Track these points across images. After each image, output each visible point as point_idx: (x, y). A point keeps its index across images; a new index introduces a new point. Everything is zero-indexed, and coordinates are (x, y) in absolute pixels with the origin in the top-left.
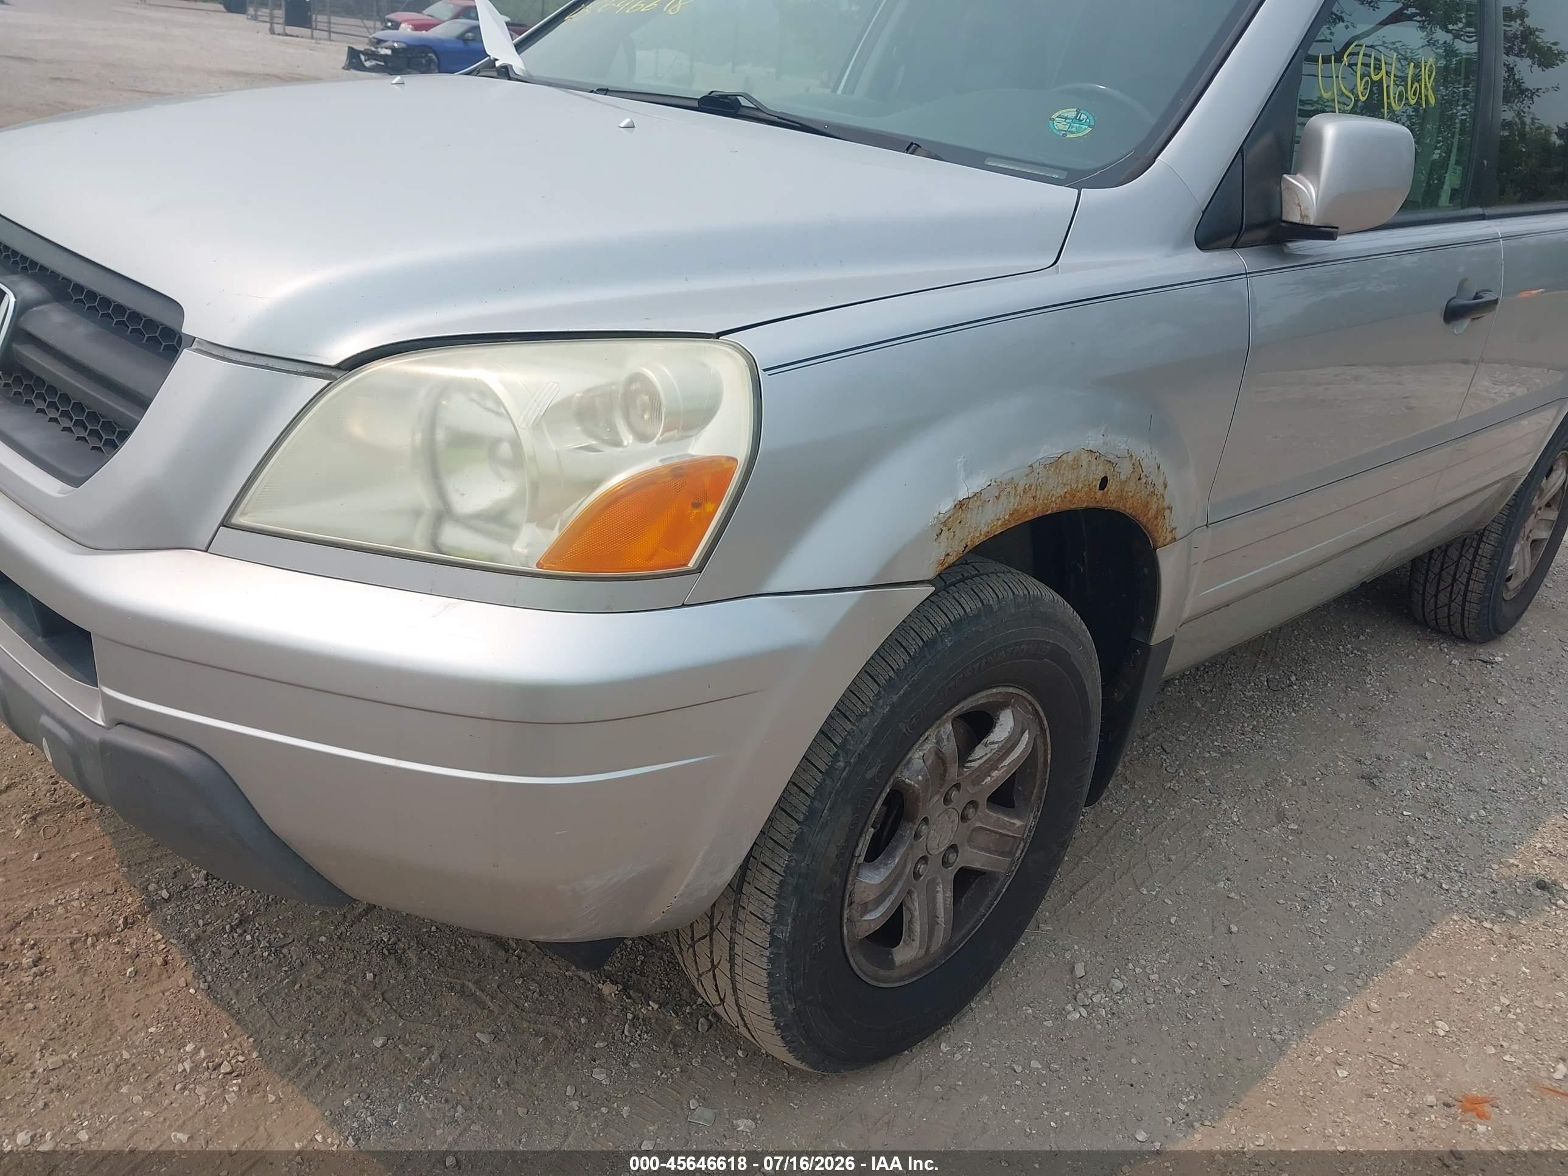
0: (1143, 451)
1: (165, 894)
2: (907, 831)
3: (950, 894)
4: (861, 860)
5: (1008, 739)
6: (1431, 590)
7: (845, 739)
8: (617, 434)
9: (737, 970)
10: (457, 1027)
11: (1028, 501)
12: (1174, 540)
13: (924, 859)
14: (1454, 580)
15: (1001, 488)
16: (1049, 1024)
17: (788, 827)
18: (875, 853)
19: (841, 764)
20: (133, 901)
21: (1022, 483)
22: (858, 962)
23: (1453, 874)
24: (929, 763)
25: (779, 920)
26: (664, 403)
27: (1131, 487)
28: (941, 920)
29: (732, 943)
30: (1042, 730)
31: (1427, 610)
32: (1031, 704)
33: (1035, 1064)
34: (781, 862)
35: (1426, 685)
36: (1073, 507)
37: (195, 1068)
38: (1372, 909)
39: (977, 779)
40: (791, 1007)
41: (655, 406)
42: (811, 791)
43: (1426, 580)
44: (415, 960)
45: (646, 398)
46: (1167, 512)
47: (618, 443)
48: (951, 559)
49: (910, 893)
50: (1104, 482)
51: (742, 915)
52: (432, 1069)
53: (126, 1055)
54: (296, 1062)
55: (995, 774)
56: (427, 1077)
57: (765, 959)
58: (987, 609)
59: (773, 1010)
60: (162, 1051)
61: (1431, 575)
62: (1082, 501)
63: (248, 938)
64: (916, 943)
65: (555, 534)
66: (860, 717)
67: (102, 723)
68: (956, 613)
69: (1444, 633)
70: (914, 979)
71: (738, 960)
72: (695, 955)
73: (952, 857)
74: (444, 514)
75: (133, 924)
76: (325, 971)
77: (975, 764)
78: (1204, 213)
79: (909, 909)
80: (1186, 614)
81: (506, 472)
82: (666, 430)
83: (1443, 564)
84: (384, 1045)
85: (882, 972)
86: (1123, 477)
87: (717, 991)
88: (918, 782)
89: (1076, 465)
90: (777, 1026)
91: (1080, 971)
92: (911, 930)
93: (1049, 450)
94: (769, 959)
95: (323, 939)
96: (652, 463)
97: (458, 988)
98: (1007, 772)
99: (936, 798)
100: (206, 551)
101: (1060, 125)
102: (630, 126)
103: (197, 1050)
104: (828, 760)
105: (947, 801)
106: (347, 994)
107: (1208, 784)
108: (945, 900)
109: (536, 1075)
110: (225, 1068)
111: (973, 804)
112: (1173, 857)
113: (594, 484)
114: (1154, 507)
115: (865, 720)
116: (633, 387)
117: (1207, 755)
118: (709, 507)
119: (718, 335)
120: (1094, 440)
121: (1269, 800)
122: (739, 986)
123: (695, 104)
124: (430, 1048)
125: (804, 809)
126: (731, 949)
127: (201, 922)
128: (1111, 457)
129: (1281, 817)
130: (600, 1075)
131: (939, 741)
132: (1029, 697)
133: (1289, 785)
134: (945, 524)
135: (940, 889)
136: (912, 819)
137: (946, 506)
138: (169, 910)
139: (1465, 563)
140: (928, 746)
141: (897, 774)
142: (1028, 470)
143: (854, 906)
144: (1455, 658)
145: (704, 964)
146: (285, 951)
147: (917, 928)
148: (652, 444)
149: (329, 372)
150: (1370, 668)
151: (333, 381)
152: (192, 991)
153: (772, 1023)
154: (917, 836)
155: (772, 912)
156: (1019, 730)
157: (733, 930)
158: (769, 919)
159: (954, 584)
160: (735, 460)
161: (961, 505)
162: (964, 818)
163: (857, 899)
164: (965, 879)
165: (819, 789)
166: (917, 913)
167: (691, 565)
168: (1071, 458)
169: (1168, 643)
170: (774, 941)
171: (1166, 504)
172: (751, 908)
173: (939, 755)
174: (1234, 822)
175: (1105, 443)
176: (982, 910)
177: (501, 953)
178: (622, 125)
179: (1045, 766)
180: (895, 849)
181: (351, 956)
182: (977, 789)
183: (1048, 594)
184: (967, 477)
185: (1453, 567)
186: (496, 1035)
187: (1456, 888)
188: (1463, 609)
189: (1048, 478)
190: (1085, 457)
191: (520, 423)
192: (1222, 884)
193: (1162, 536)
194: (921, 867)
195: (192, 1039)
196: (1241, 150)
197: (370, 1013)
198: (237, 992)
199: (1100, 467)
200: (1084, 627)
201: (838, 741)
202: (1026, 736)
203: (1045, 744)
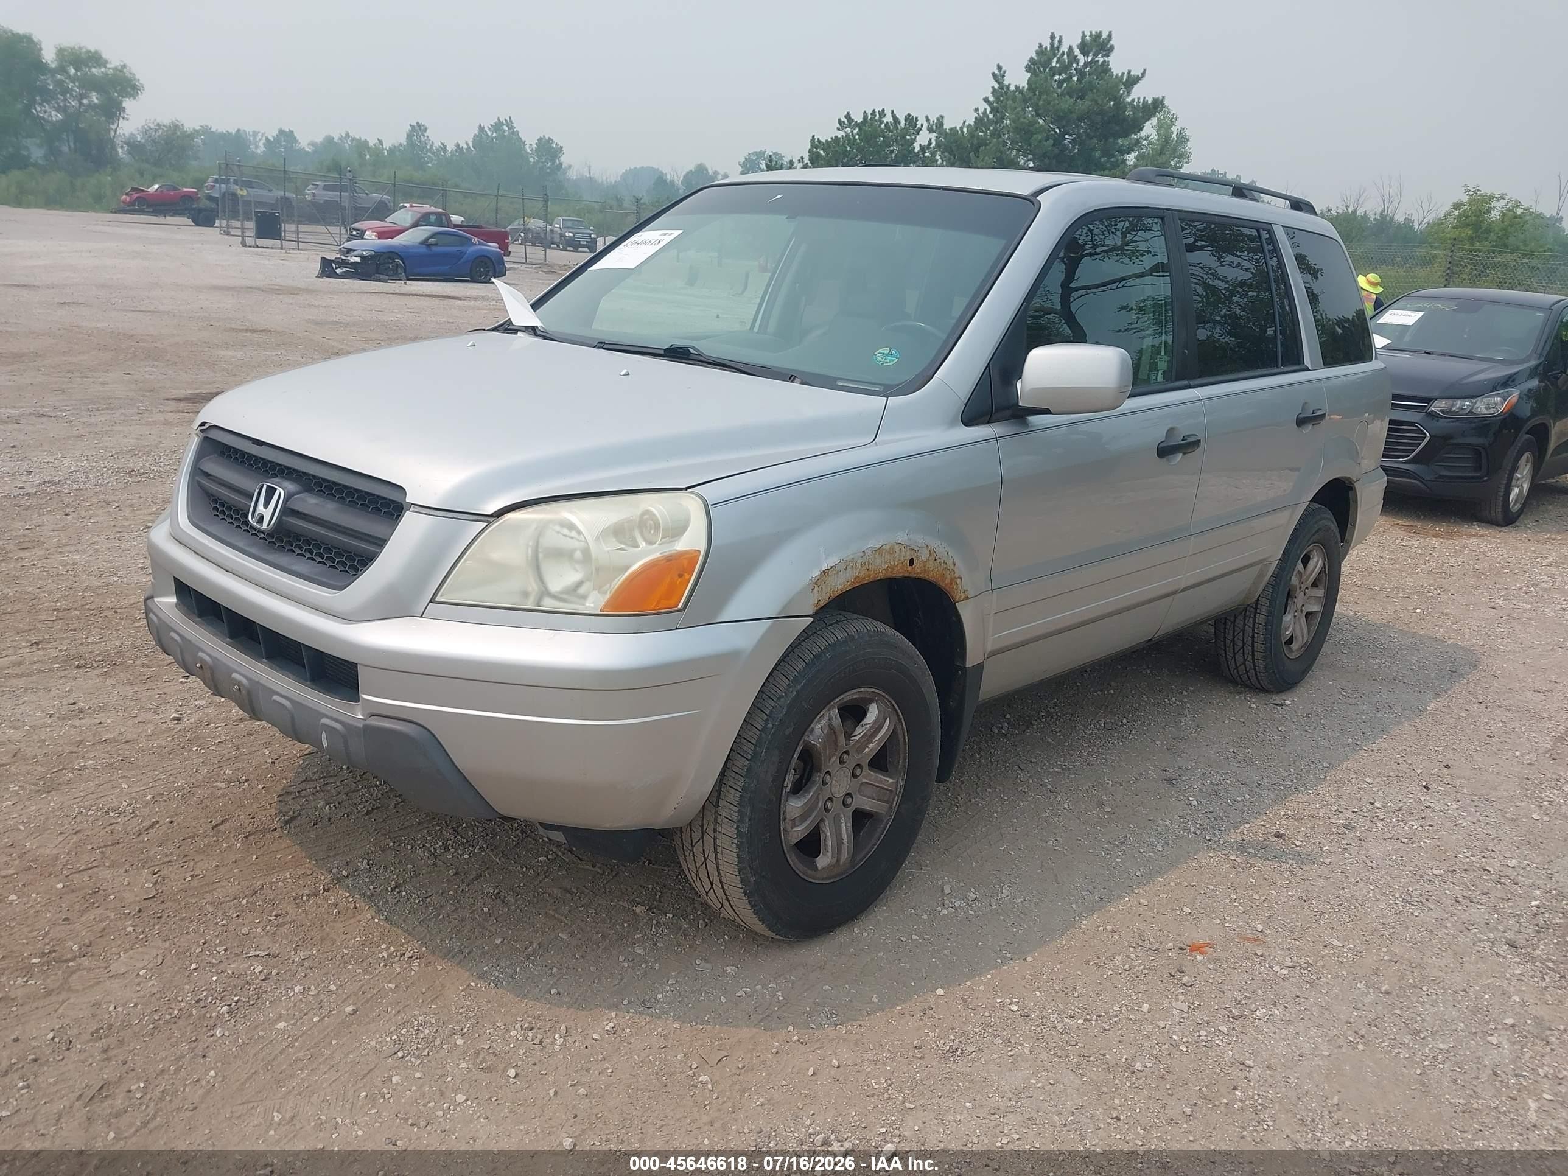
0: (936, 544)
1: (345, 873)
2: (818, 778)
3: (850, 824)
4: (788, 789)
5: (875, 722)
6: (1230, 654)
7: (771, 711)
8: (637, 542)
9: (719, 856)
10: (546, 932)
11: (864, 572)
12: (967, 598)
13: (830, 799)
14: (1244, 644)
15: (847, 564)
16: (925, 917)
17: (741, 763)
18: (798, 788)
19: (770, 725)
20: (325, 878)
21: (859, 561)
22: (792, 859)
23: (1216, 832)
24: (825, 732)
25: (741, 821)
26: (661, 525)
27: (931, 565)
28: (845, 841)
29: (715, 839)
30: (900, 720)
31: (1232, 670)
32: (889, 701)
33: (914, 937)
34: (739, 784)
35: (1227, 722)
36: (894, 576)
37: (389, 956)
38: (1155, 853)
39: (860, 750)
40: (752, 879)
41: (657, 527)
42: (754, 742)
43: (1225, 645)
44: (513, 901)
45: (651, 522)
46: (958, 581)
47: (638, 546)
48: (822, 604)
49: (822, 820)
50: (912, 562)
51: (719, 820)
52: (534, 953)
53: (345, 951)
54: (450, 951)
55: (871, 746)
56: (532, 956)
57: (734, 846)
58: (851, 638)
59: (742, 881)
60: (367, 949)
61: (1228, 641)
62: (899, 572)
63: (404, 893)
64: (830, 854)
65: (608, 596)
66: (779, 698)
67: (361, 717)
68: (832, 639)
69: (1248, 686)
70: (832, 881)
71: (719, 850)
72: (694, 855)
73: (849, 800)
74: (545, 592)
75: (329, 889)
76: (456, 909)
77: (857, 738)
78: (966, 405)
79: (823, 832)
80: (989, 648)
81: (578, 566)
82: (662, 538)
83: (1234, 631)
84: (502, 942)
85: (810, 872)
86: (924, 559)
87: (709, 877)
88: (819, 743)
89: (891, 551)
90: (745, 892)
91: (947, 890)
92: (826, 845)
93: (874, 543)
94: (737, 845)
95: (451, 893)
96: (656, 555)
97: (543, 913)
98: (878, 744)
99: (833, 759)
100: (421, 617)
101: (880, 358)
102: (627, 374)
103: (388, 948)
104: (762, 723)
105: (841, 762)
106: (473, 919)
107: (1050, 787)
108: (847, 829)
109: (599, 951)
110: (408, 955)
111: (859, 766)
112: (1018, 829)
113: (628, 568)
114: (949, 577)
115: (782, 700)
116: (645, 517)
117: (1051, 770)
118: (687, 576)
119: (687, 488)
120: (902, 537)
121: (1092, 795)
122: (721, 868)
123: (662, 352)
124: (531, 943)
125: (750, 752)
126: (715, 843)
127: (371, 887)
128: (913, 547)
129: (1101, 804)
130: (640, 951)
131: (830, 719)
132: (887, 696)
133: (1109, 786)
134: (816, 583)
135: (843, 821)
136: (819, 771)
137: (816, 573)
138: (349, 881)
139: (1249, 630)
140: (823, 722)
141: (805, 737)
142: (862, 554)
143: (787, 821)
144: (1254, 703)
145: (700, 859)
146: (428, 899)
147: (829, 843)
148: (656, 545)
149: (486, 518)
150: (1186, 712)
151: (489, 524)
152: (376, 920)
153: (742, 890)
154: (824, 783)
155: (736, 814)
156: (881, 716)
157: (715, 831)
158: (735, 819)
159: (831, 625)
160: (699, 551)
161: (824, 573)
162: (854, 776)
163: (788, 816)
164: (860, 818)
165: (759, 740)
166: (828, 834)
167: (679, 607)
168: (888, 547)
169: (980, 667)
170: (739, 834)
171: (957, 575)
172: (725, 814)
173: (831, 728)
174: (1065, 808)
175: (909, 539)
176: (874, 841)
177: (568, 895)
178: (622, 373)
179: (905, 745)
180: (810, 788)
181: (472, 900)
182: (860, 756)
183: (890, 631)
184: (826, 558)
185: (1241, 634)
186: (571, 934)
187: (1216, 839)
188: (1255, 666)
189: (875, 558)
190: (897, 547)
191: (589, 538)
192: (1051, 843)
193: (958, 595)
194: (829, 805)
195: (384, 943)
196: (988, 365)
197: (489, 928)
198: (404, 921)
199: (908, 553)
200: (918, 653)
201: (768, 712)
202: (888, 721)
203: (903, 730)
